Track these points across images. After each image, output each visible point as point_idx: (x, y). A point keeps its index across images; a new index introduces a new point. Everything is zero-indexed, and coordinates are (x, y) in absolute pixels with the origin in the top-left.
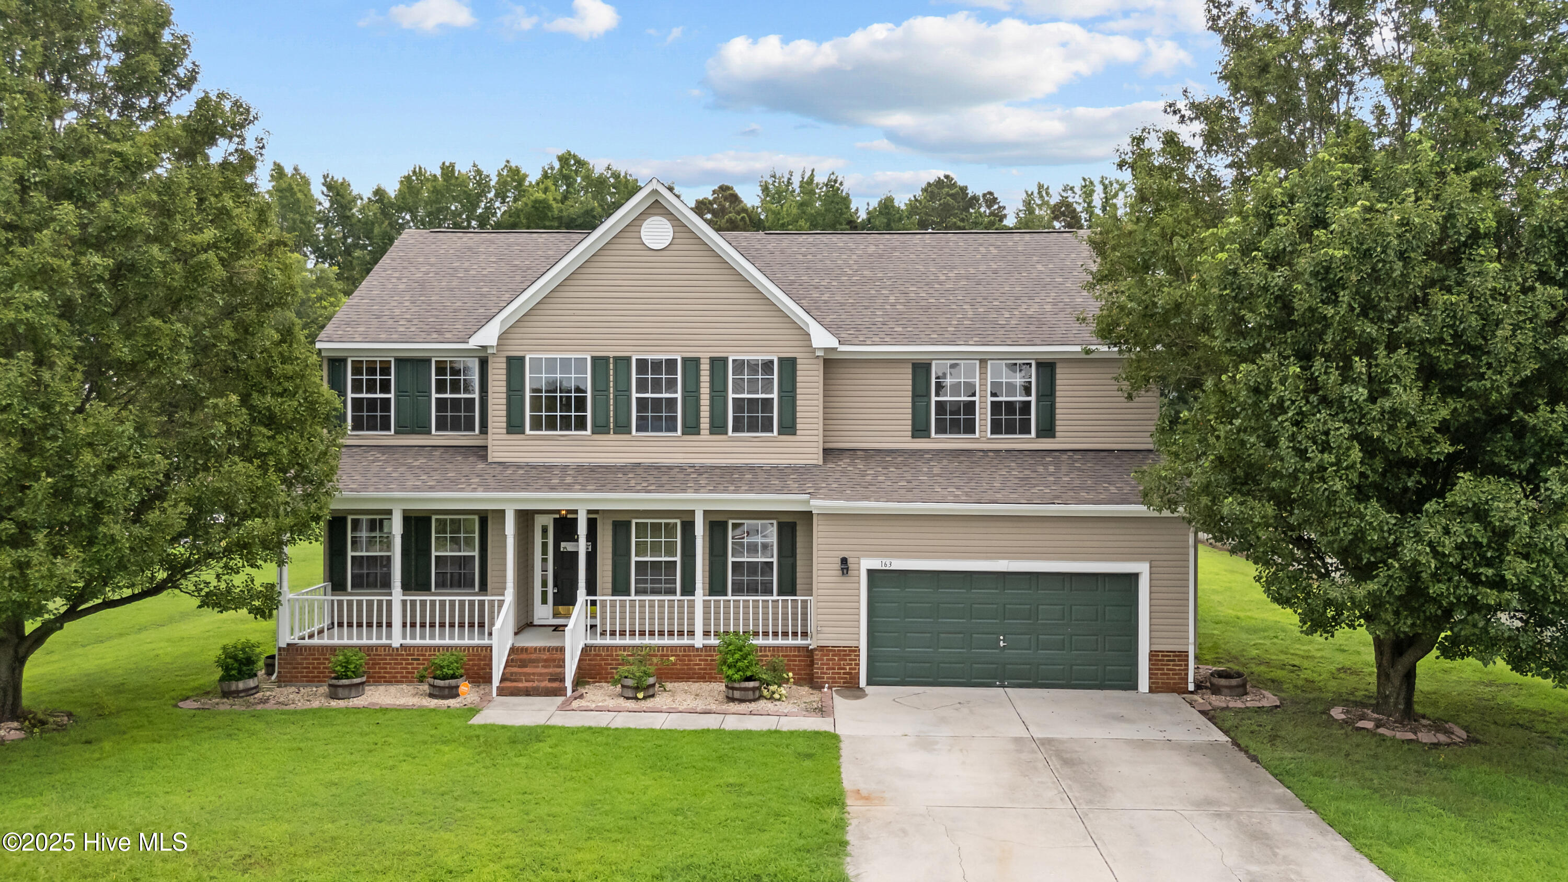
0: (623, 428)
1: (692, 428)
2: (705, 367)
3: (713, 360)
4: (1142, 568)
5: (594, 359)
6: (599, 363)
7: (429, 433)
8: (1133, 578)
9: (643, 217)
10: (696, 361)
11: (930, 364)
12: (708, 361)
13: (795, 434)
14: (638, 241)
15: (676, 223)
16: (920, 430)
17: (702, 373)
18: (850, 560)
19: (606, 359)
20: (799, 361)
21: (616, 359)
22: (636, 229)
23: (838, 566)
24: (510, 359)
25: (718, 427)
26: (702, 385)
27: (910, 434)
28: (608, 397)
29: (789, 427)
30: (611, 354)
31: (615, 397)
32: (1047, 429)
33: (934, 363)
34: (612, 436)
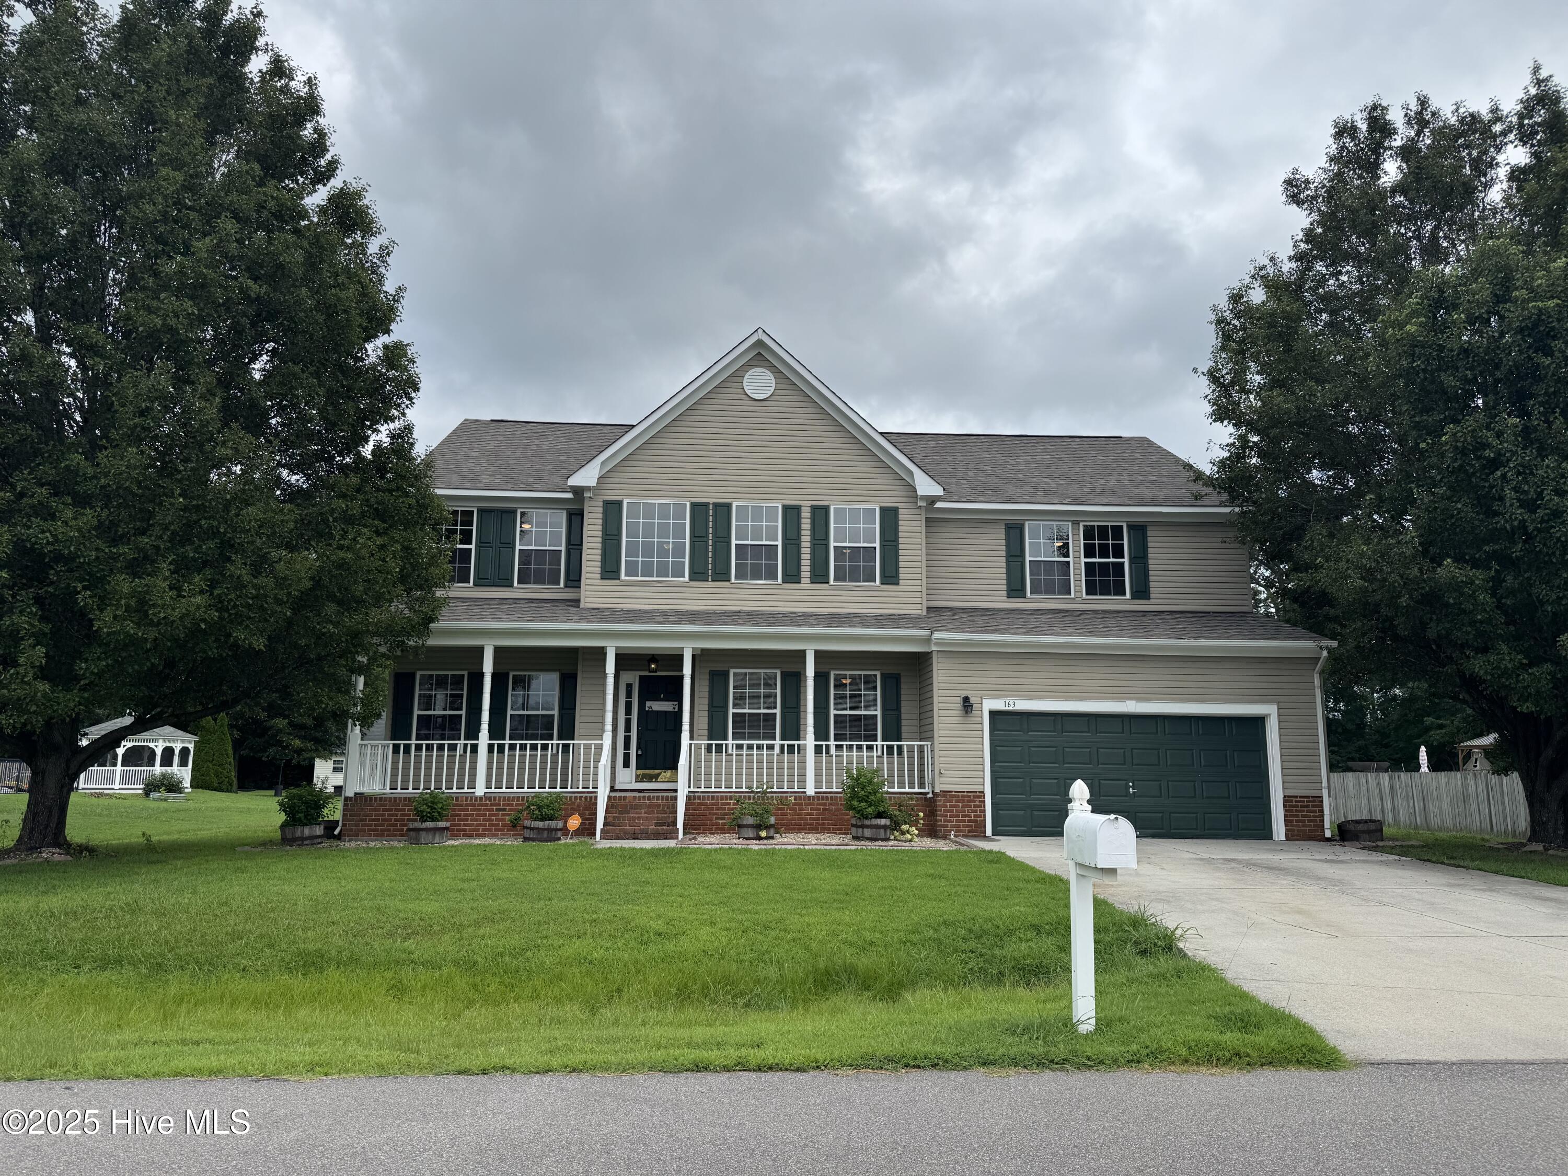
0: (722, 575)
1: (792, 576)
2: (806, 515)
3: (814, 509)
4: (1269, 710)
5: (694, 505)
6: (698, 509)
7: (511, 586)
8: (1259, 722)
9: (745, 368)
10: (797, 509)
11: (1023, 525)
12: (809, 509)
13: (898, 584)
14: (740, 391)
15: (778, 375)
16: (1015, 589)
17: (803, 521)
18: (972, 700)
19: (706, 505)
20: (901, 511)
21: (716, 505)
22: (739, 379)
23: (959, 706)
24: (607, 504)
25: (819, 575)
26: (803, 533)
27: (1005, 593)
28: (707, 542)
29: (891, 577)
30: (711, 501)
31: (715, 543)
32: (1141, 592)
33: (1027, 524)
34: (710, 583)
